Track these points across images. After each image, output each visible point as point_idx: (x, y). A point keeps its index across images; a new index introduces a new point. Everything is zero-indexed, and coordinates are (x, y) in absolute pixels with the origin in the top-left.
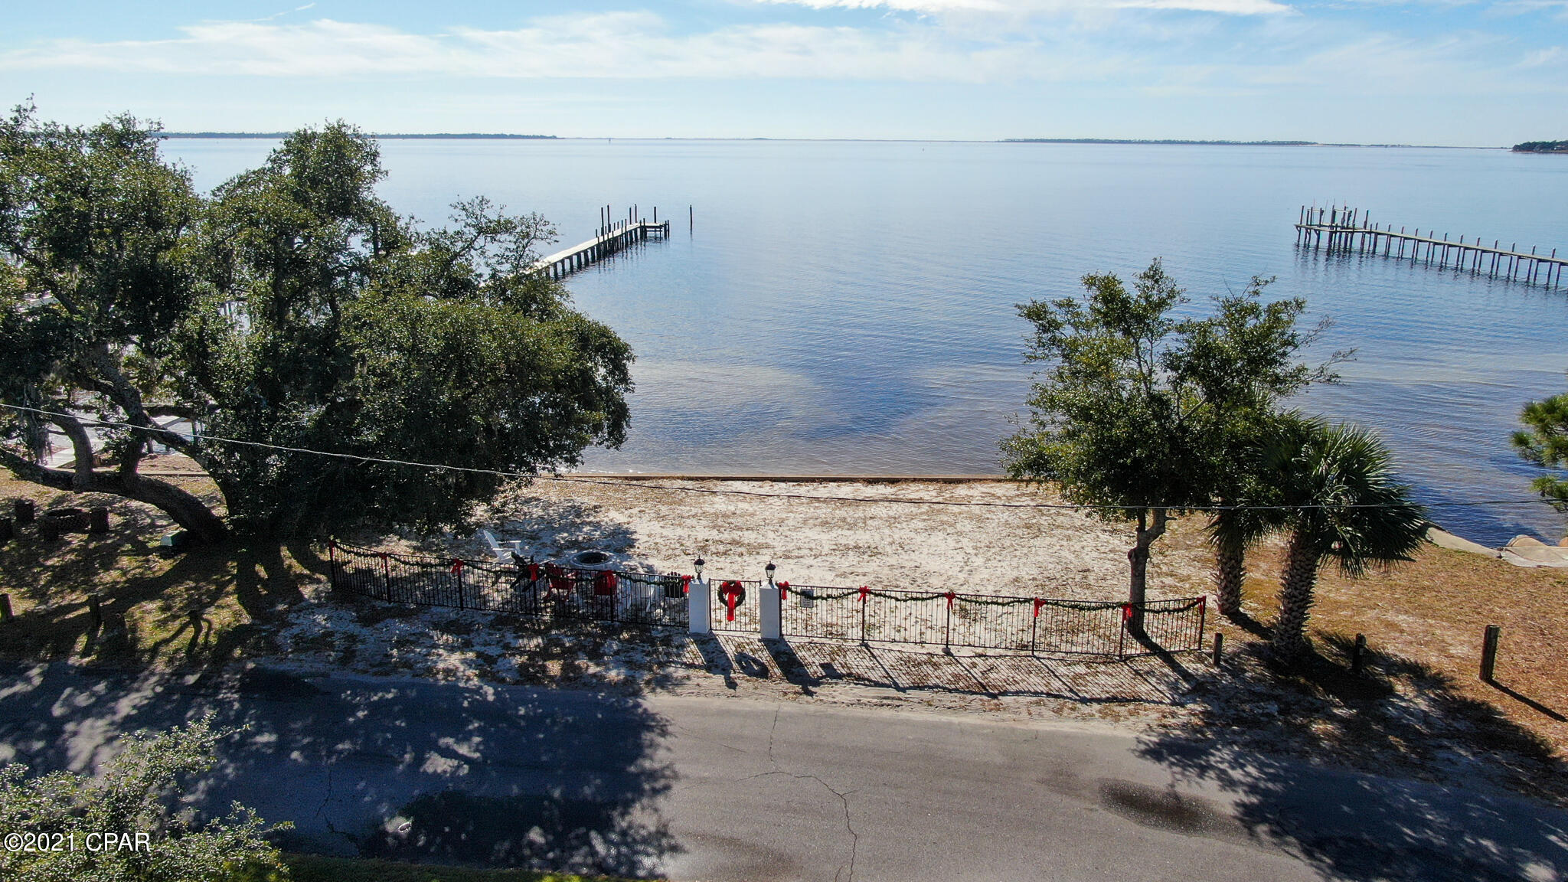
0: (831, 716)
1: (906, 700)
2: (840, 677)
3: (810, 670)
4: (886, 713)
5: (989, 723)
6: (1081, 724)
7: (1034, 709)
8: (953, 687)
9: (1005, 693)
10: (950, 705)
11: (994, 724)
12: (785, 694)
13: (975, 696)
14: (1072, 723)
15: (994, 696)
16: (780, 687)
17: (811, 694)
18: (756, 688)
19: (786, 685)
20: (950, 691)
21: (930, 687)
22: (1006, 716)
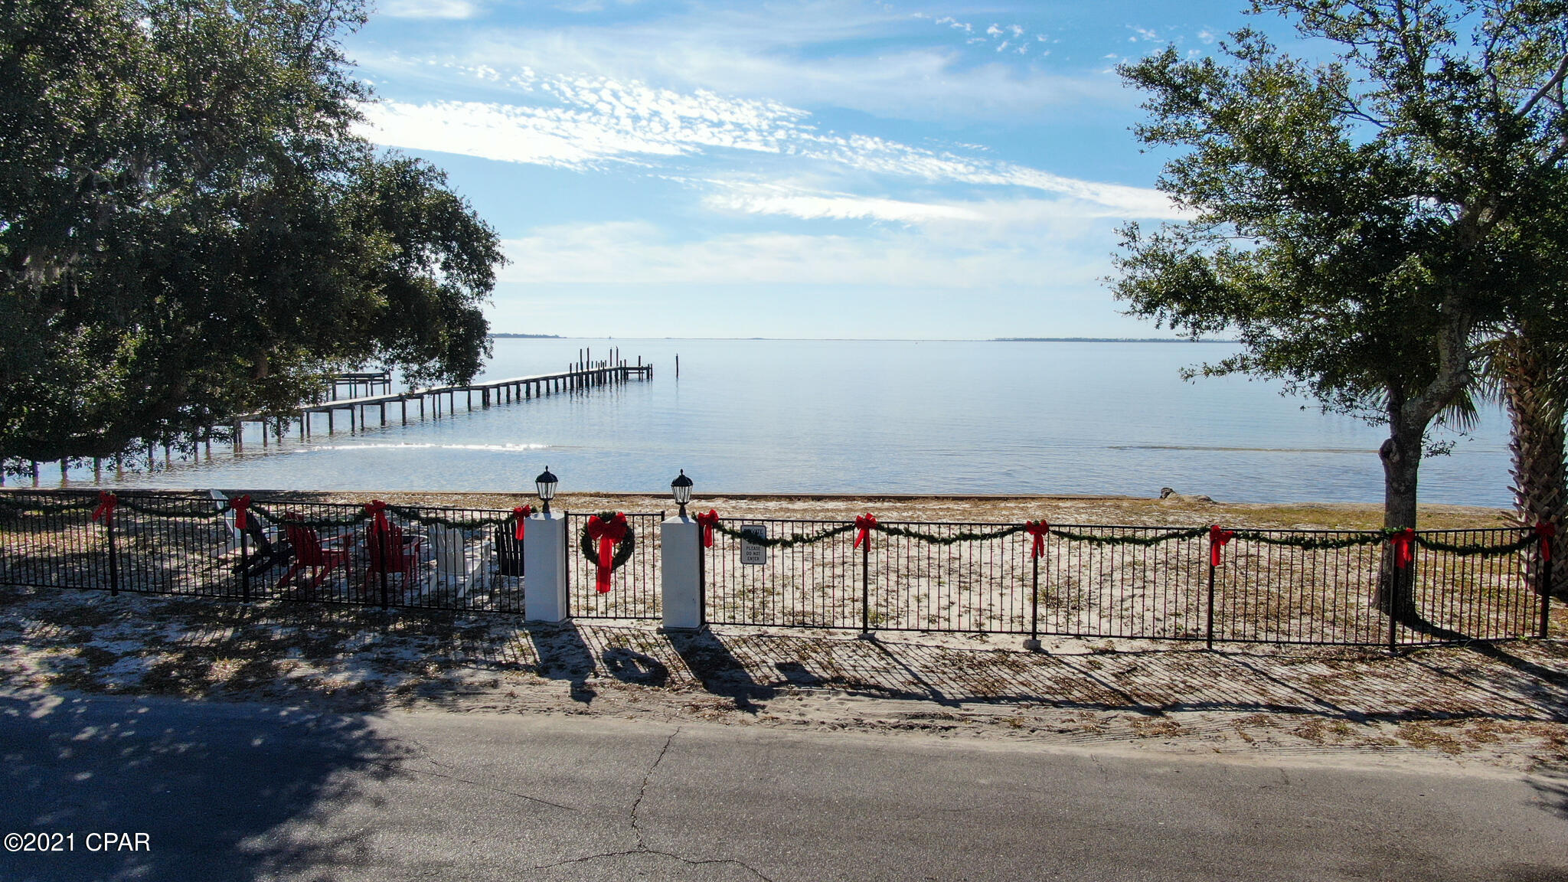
0: (794, 745)
1: (963, 718)
2: (819, 682)
3: (756, 675)
4: (920, 740)
5: (1162, 757)
6: (1376, 757)
7: (1251, 731)
8: (1060, 698)
9: (1177, 707)
10: (1064, 726)
11: (1175, 758)
12: (696, 708)
13: (1112, 713)
14: (1357, 756)
15: (1156, 712)
16: (687, 698)
17: (753, 710)
18: (636, 700)
19: (700, 696)
20: (1056, 704)
21: (1010, 700)
22: (1196, 744)
